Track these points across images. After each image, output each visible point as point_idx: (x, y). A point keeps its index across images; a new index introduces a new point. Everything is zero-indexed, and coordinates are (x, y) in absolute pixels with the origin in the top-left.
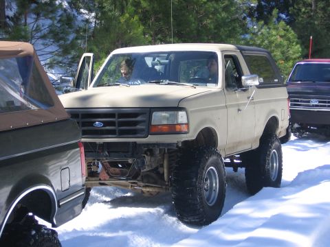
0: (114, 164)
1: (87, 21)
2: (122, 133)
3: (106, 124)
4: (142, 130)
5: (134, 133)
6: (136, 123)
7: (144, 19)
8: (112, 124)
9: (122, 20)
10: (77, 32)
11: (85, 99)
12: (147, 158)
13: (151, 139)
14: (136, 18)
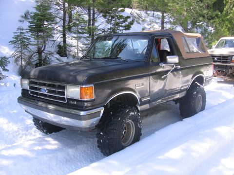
0: (219, 71)
1: (211, 30)
2: (223, 62)
3: (218, 59)
4: (229, 62)
5: (226, 62)
6: (227, 59)
7: (229, 30)
8: (220, 59)
9: (222, 30)
10: (208, 33)
11: (212, 51)
12: (230, 70)
13: (232, 64)
14: (227, 29)
